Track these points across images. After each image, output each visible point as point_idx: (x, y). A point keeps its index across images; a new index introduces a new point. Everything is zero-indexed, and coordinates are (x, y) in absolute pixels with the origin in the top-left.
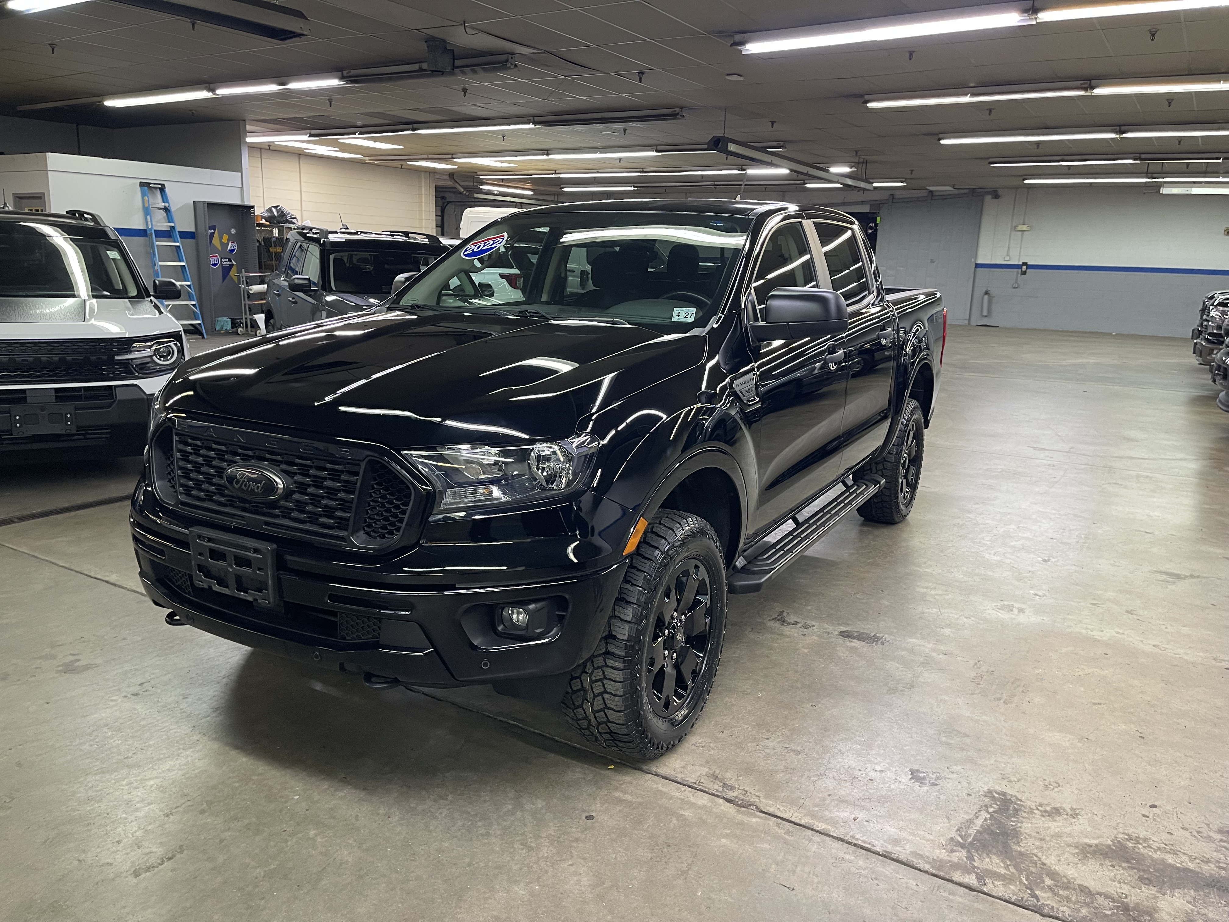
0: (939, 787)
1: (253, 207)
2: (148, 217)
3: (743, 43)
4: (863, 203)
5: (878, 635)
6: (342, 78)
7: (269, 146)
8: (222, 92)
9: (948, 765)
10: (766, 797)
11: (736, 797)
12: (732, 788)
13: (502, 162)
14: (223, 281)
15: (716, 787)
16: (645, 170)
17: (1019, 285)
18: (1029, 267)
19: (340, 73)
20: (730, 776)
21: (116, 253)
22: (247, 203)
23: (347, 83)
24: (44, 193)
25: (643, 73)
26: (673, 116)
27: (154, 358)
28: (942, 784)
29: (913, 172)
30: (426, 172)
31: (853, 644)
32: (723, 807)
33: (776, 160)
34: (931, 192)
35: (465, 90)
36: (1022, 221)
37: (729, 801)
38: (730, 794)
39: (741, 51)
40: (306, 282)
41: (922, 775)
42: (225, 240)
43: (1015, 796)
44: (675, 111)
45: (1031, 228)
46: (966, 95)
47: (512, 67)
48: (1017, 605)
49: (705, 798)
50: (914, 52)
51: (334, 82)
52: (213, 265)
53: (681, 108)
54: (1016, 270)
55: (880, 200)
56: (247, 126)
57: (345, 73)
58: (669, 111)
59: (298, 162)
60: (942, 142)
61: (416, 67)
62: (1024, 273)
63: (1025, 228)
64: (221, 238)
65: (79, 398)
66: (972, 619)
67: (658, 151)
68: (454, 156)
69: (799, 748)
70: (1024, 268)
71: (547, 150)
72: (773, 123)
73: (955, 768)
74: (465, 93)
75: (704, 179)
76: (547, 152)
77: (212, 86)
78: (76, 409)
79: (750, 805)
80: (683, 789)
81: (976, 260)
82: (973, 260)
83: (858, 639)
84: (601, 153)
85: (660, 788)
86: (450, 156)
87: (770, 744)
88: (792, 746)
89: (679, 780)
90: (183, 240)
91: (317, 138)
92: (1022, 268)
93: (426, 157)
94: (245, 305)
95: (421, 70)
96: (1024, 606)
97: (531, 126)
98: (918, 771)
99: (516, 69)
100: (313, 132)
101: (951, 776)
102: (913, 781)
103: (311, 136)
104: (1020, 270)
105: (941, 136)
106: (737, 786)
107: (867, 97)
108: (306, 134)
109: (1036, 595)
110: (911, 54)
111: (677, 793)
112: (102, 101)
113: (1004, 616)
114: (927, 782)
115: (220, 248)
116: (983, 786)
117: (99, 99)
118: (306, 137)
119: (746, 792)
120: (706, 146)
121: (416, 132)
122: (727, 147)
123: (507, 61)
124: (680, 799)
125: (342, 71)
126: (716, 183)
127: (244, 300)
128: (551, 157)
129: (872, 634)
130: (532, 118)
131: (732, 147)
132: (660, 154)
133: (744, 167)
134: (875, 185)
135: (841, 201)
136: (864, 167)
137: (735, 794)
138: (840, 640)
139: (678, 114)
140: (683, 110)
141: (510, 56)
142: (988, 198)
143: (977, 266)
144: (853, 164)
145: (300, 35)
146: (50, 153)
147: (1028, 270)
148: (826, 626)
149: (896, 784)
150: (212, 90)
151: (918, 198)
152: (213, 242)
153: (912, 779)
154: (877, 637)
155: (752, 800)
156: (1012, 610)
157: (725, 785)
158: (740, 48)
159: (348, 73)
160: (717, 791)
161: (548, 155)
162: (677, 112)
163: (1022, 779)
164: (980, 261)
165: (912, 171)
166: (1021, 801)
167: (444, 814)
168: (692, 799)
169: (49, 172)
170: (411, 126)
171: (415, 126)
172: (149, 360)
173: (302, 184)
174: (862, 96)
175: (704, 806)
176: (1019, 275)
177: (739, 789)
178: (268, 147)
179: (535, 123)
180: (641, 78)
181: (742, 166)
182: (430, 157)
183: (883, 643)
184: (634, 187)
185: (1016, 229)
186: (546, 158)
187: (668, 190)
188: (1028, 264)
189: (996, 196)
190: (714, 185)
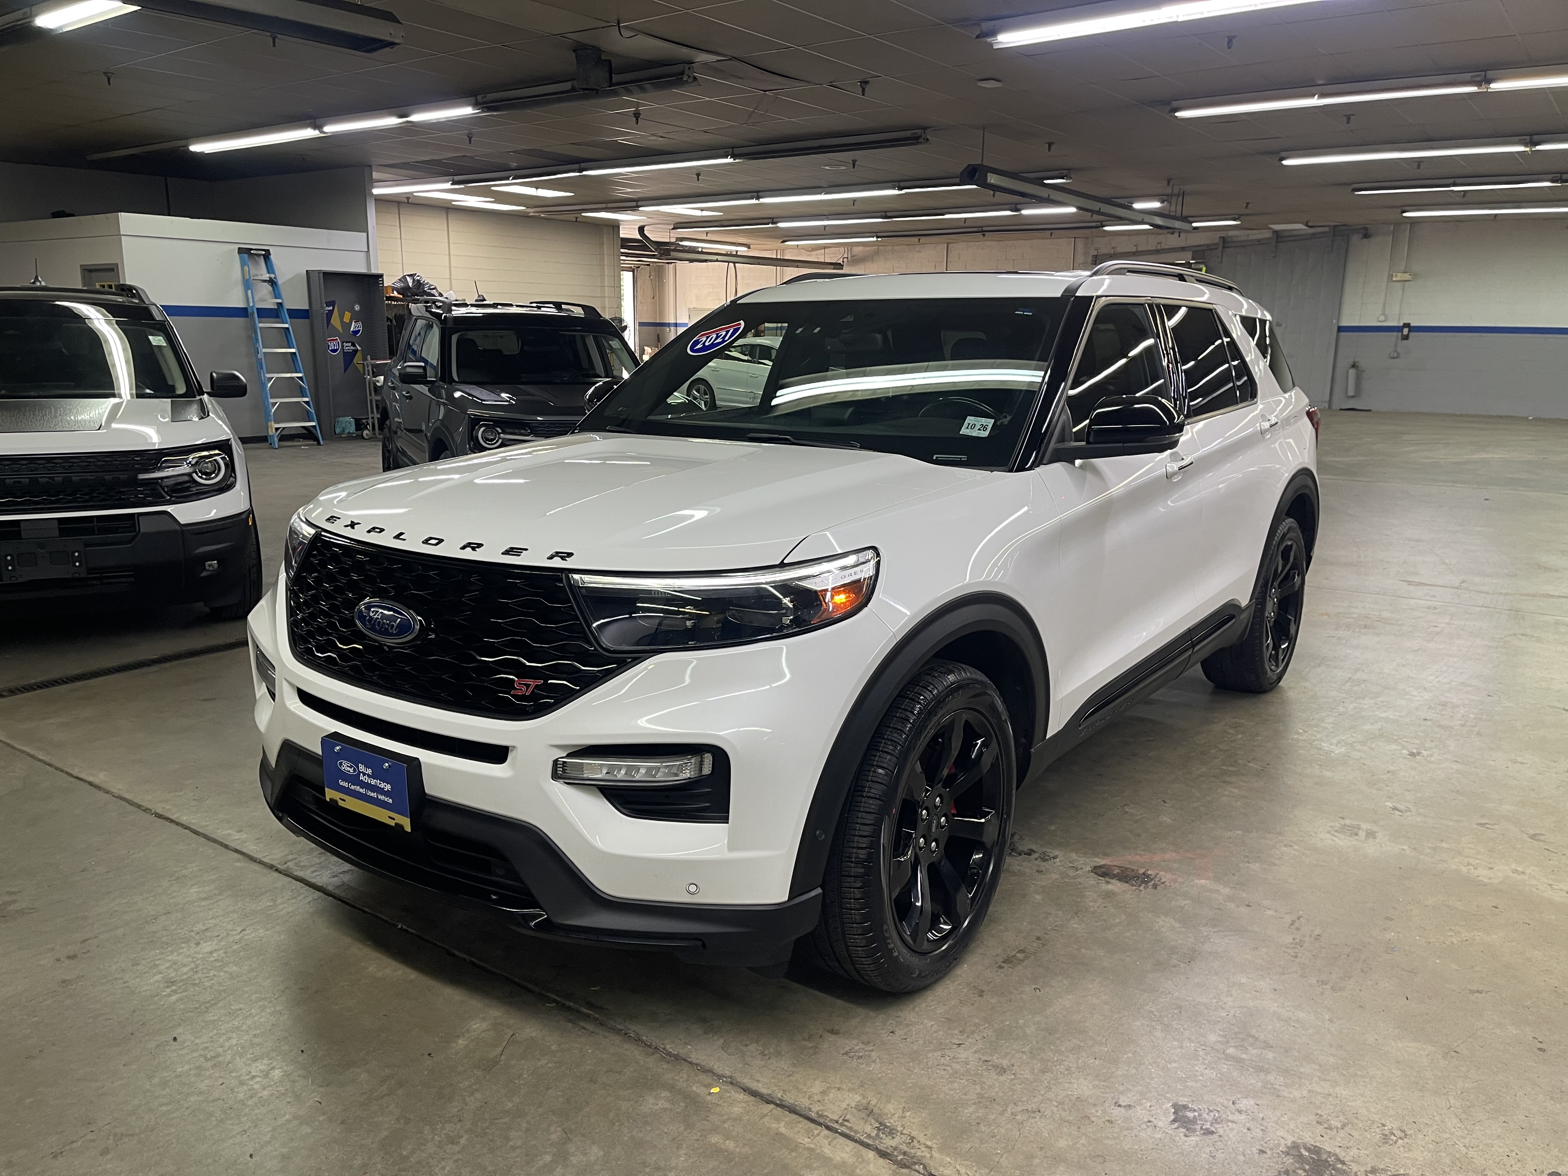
0: (1215, 1136)
1: (381, 276)
2: (249, 291)
3: (994, 33)
4: (1183, 249)
5: (1149, 872)
6: (476, 105)
7: (408, 198)
8: (330, 129)
9: (1233, 1098)
10: (941, 1150)
11: (895, 1149)
12: (892, 1132)
13: (702, 210)
14: (345, 371)
15: (868, 1129)
16: (889, 214)
17: (1398, 354)
18: (1413, 329)
19: (473, 98)
20: (892, 1111)
21: (161, 338)
22: (374, 271)
23: (483, 112)
24: (117, 264)
25: (867, 83)
26: (915, 140)
27: (194, 475)
28: (1221, 1131)
29: (1250, 206)
30: (607, 226)
31: (1110, 887)
32: (871, 1167)
33: (1055, 195)
34: (1276, 232)
35: (637, 115)
36: (1402, 268)
37: (883, 1154)
38: (888, 1143)
39: (992, 45)
40: (421, 371)
41: (1190, 1115)
42: (346, 319)
43: (1335, 1155)
44: (916, 133)
45: (1414, 277)
46: (1312, 96)
47: (691, 80)
48: (1364, 826)
49: (848, 1149)
50: (1234, 37)
51: (467, 111)
52: (332, 351)
53: (925, 129)
54: (1396, 334)
55: (1208, 245)
56: (374, 173)
57: (479, 97)
58: (908, 134)
59: (445, 217)
60: (1285, 162)
61: (567, 86)
62: (1406, 338)
63: (1407, 276)
64: (341, 317)
65: (91, 532)
66: (1296, 847)
67: (900, 189)
68: (639, 203)
69: (1005, 1063)
70: (1406, 331)
71: (758, 192)
72: (1050, 145)
73: (1244, 1104)
74: (637, 119)
75: (967, 224)
76: (758, 194)
77: (318, 121)
78: (87, 545)
79: (915, 1164)
80: (816, 1132)
81: (1338, 321)
82: (1334, 321)
83: (1120, 880)
84: (827, 193)
85: (783, 1130)
86: (634, 204)
87: (963, 1054)
88: (995, 1059)
89: (813, 1115)
90: (292, 320)
91: (462, 186)
92: (1402, 332)
93: (604, 205)
94: (371, 401)
95: (573, 89)
96: (1375, 829)
97: (729, 160)
98: (1185, 1107)
99: (696, 83)
100: (457, 178)
101: (1237, 1117)
102: (1176, 1125)
103: (454, 183)
105: (1283, 154)
106: (899, 1129)
107: (1175, 104)
108: (448, 182)
109: (1395, 809)
110: (1230, 41)
111: (807, 1140)
112: (187, 146)
113: (1343, 842)
114: (1198, 1127)
115: (340, 330)
116: (1286, 1136)
117: (182, 143)
118: (448, 186)
119: (912, 1139)
120: (957, 180)
121: (585, 173)
122: (986, 179)
123: (682, 73)
124: (809, 1149)
125: (476, 96)
126: (984, 229)
127: (370, 395)
128: (762, 200)
129: (1142, 871)
130: (730, 150)
131: (992, 179)
132: (902, 192)
133: (1019, 206)
134: (1195, 225)
135: (1154, 248)
136: (1180, 199)
137: (894, 1143)
138: (1092, 880)
139: (920, 137)
140: (928, 131)
141: (687, 66)
143: (1341, 329)
144: (1165, 198)
145: (392, 44)
146: (122, 213)
147: (1411, 334)
148: (1074, 856)
149: (1149, 1130)
150: (318, 127)
151: (1259, 240)
152: (332, 321)
153: (1174, 1121)
154: (1148, 877)
155: (919, 1153)
156: (1356, 834)
157: (882, 1127)
158: (989, 40)
159: (482, 98)
160: (869, 1136)
161: (758, 198)
162: (918, 135)
163: (1347, 1124)
164: (1344, 323)
165: (1248, 204)
166: (1343, 1163)
167: (448, 1168)
168: (827, 1151)
169: (123, 238)
170: (576, 166)
171: (583, 165)
172: (186, 478)
173: (451, 245)
174: (1168, 103)
175: (844, 1163)
176: (1400, 340)
177: (902, 1134)
178: (406, 201)
179: (734, 156)
180: (864, 89)
181: (1016, 204)
182: (610, 205)
183: (1155, 887)
184: (877, 237)
185: (1394, 279)
186: (757, 202)
187: (923, 239)
188: (1412, 325)
189: (1367, 236)
190: (982, 231)
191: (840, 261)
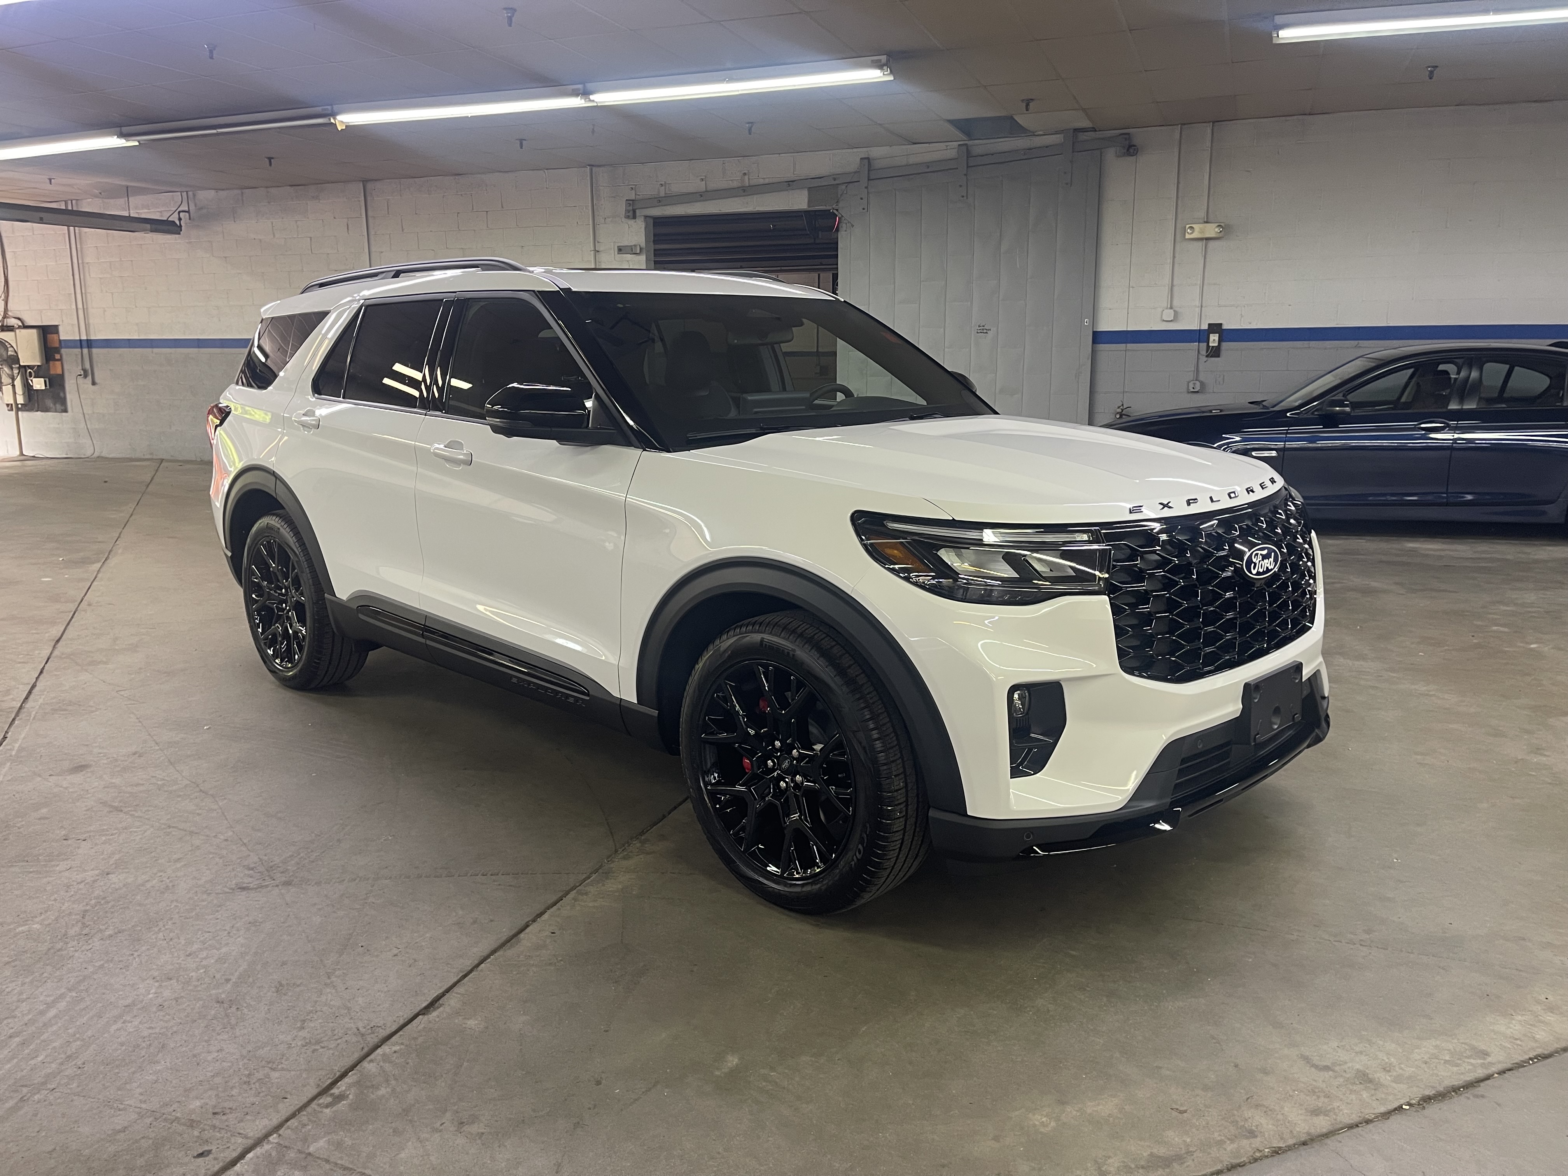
4: (790, 184)
17: (1202, 384)
18: (1227, 335)
36: (1202, 214)
45: (1226, 231)
54: (1194, 345)
55: (835, 177)
62: (1215, 352)
63: (1211, 230)
70: (1214, 339)
81: (1094, 320)
92: (1208, 340)
104: (1203, 345)
135: (735, 184)
142: (1110, 155)
143: (1098, 337)
147: (1225, 345)
151: (932, 163)
164: (1105, 326)
176: (1204, 358)
185: (1187, 236)
188: (1224, 327)
189: (1130, 149)
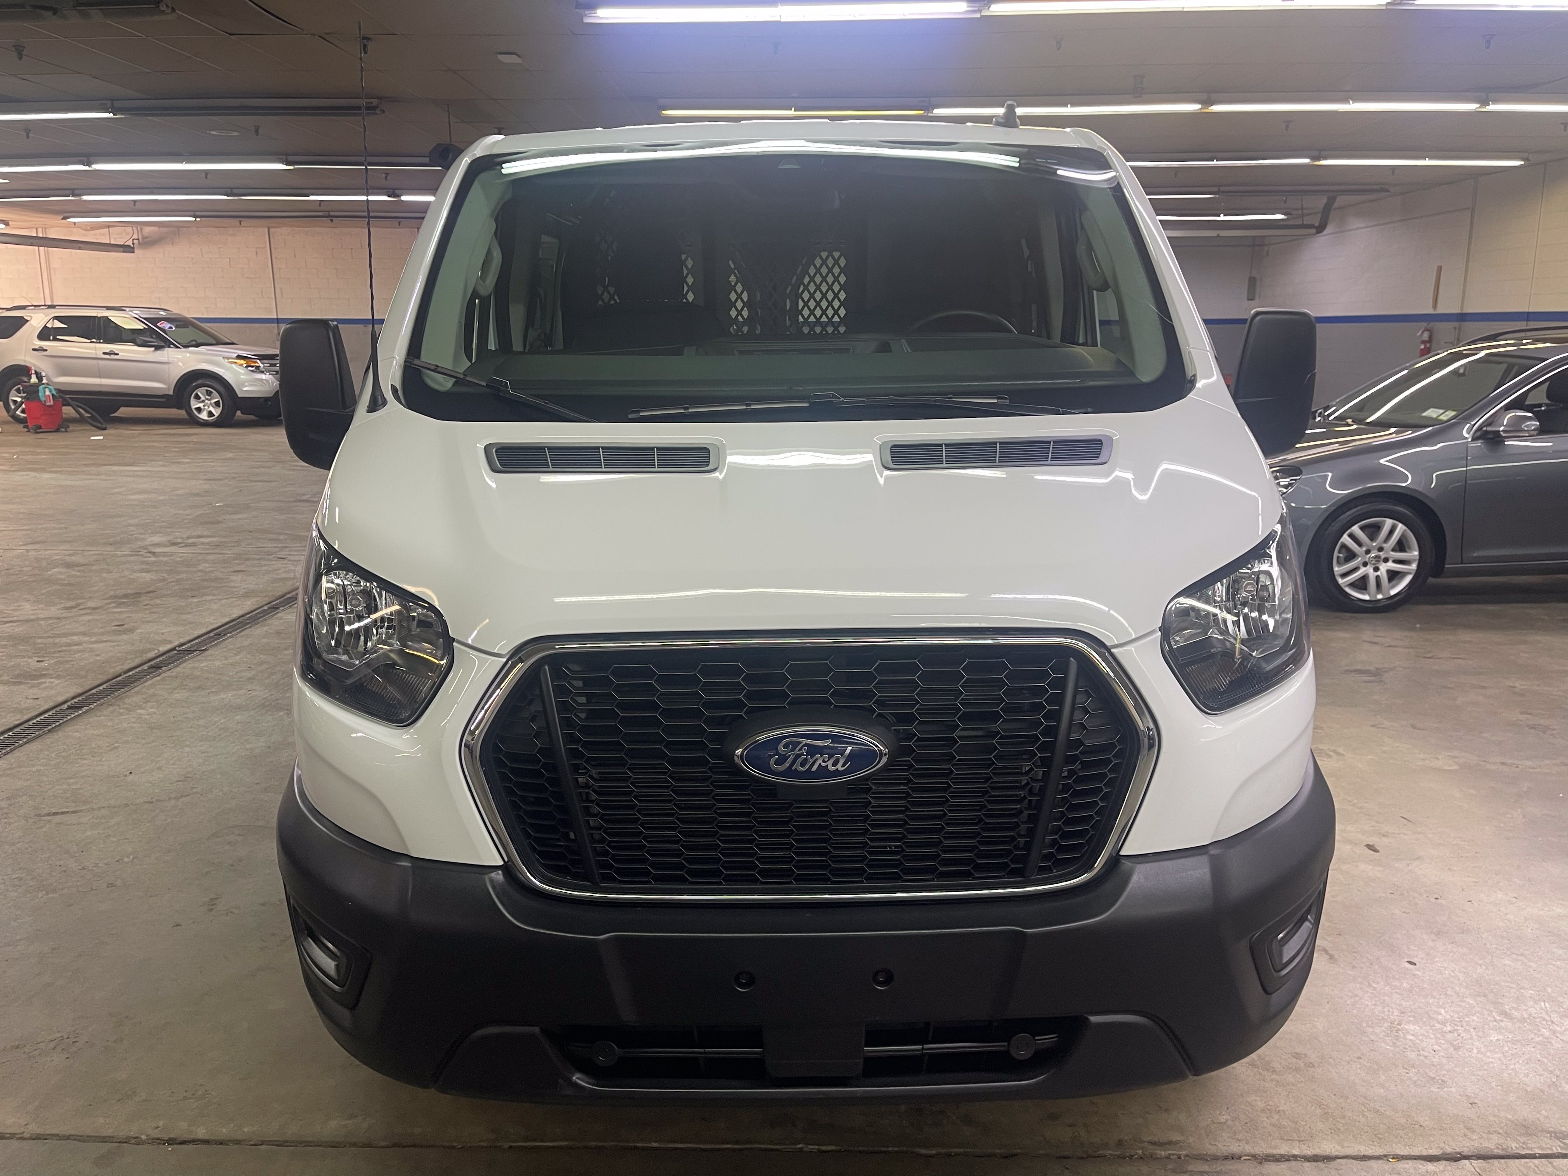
16: (235, 191)
26: (367, 110)
39: (581, 18)
44: (372, 103)
47: (168, 11)
53: (381, 99)
58: (359, 102)
67: (289, 163)
71: (88, 156)
74: (19, 55)
76: (88, 159)
97: (106, 115)
99: (171, 15)
107: (661, 102)
123: (160, 1)
128: (96, 167)
132: (291, 167)
133: (397, 192)
139: (375, 108)
140: (384, 101)
158: (585, 12)
161: (90, 163)
162: (375, 104)
174: (654, 100)
179: (115, 110)
184: (196, 217)
186: (87, 168)
187: (245, 222)
190: (330, 216)
191: (130, 243)
